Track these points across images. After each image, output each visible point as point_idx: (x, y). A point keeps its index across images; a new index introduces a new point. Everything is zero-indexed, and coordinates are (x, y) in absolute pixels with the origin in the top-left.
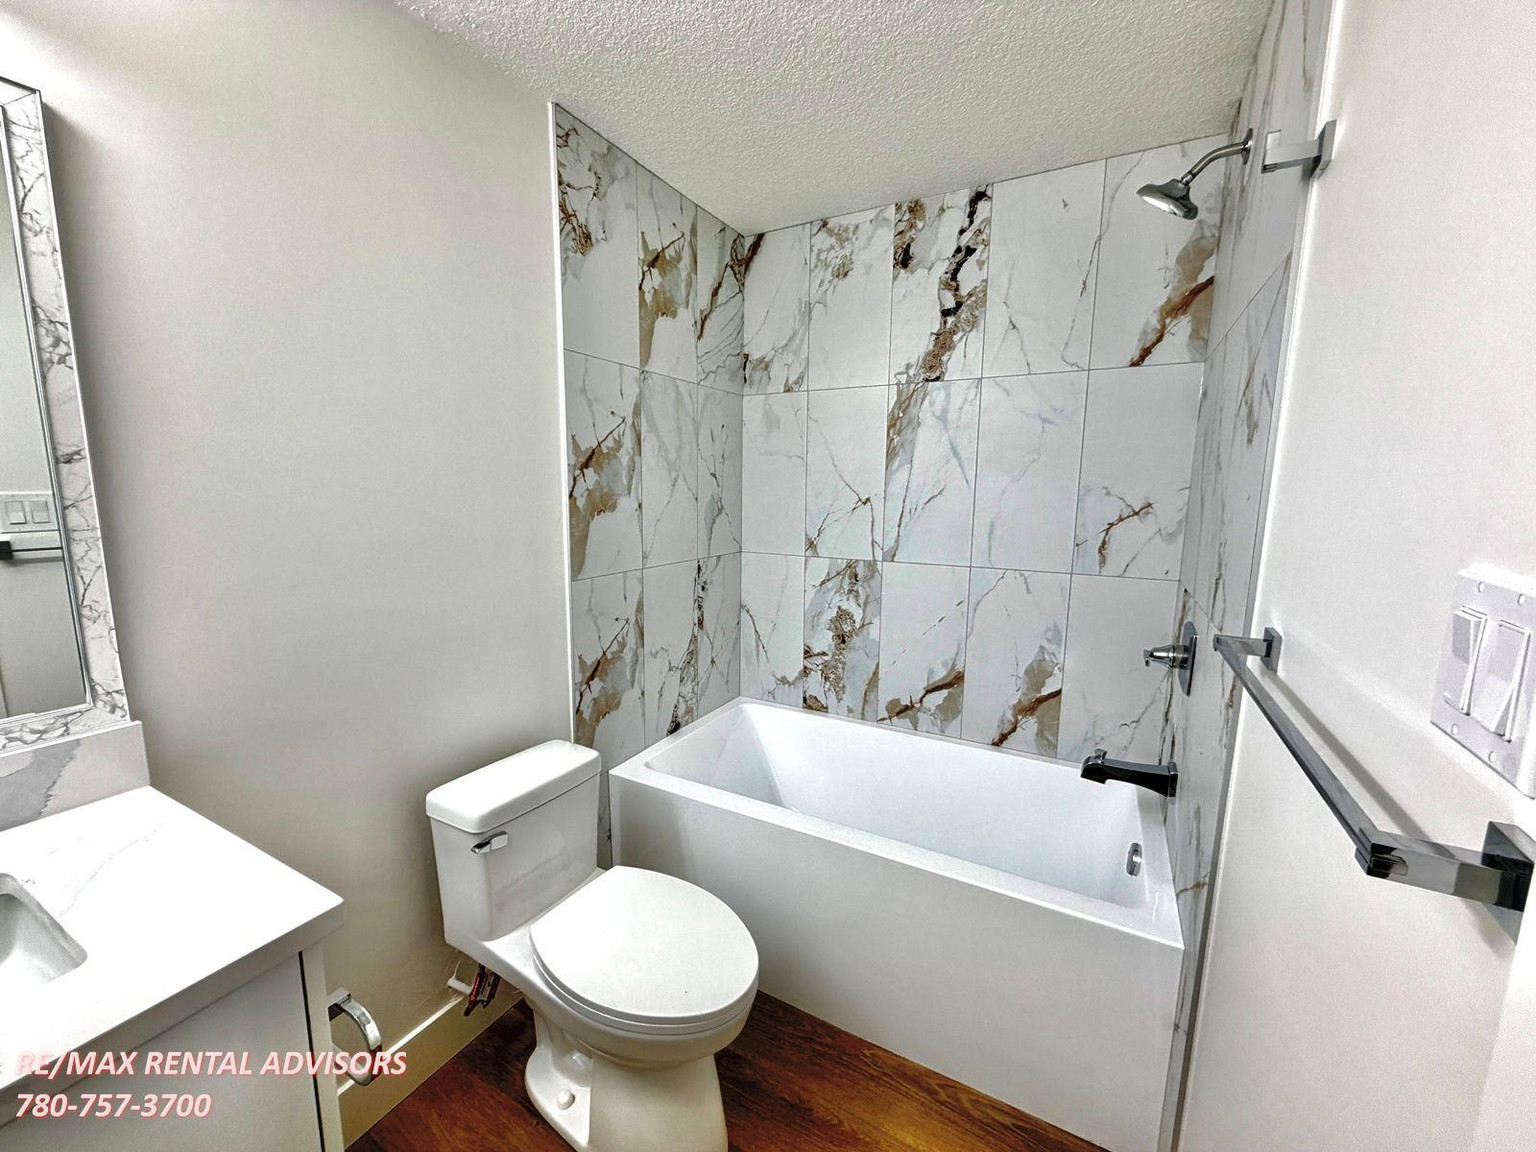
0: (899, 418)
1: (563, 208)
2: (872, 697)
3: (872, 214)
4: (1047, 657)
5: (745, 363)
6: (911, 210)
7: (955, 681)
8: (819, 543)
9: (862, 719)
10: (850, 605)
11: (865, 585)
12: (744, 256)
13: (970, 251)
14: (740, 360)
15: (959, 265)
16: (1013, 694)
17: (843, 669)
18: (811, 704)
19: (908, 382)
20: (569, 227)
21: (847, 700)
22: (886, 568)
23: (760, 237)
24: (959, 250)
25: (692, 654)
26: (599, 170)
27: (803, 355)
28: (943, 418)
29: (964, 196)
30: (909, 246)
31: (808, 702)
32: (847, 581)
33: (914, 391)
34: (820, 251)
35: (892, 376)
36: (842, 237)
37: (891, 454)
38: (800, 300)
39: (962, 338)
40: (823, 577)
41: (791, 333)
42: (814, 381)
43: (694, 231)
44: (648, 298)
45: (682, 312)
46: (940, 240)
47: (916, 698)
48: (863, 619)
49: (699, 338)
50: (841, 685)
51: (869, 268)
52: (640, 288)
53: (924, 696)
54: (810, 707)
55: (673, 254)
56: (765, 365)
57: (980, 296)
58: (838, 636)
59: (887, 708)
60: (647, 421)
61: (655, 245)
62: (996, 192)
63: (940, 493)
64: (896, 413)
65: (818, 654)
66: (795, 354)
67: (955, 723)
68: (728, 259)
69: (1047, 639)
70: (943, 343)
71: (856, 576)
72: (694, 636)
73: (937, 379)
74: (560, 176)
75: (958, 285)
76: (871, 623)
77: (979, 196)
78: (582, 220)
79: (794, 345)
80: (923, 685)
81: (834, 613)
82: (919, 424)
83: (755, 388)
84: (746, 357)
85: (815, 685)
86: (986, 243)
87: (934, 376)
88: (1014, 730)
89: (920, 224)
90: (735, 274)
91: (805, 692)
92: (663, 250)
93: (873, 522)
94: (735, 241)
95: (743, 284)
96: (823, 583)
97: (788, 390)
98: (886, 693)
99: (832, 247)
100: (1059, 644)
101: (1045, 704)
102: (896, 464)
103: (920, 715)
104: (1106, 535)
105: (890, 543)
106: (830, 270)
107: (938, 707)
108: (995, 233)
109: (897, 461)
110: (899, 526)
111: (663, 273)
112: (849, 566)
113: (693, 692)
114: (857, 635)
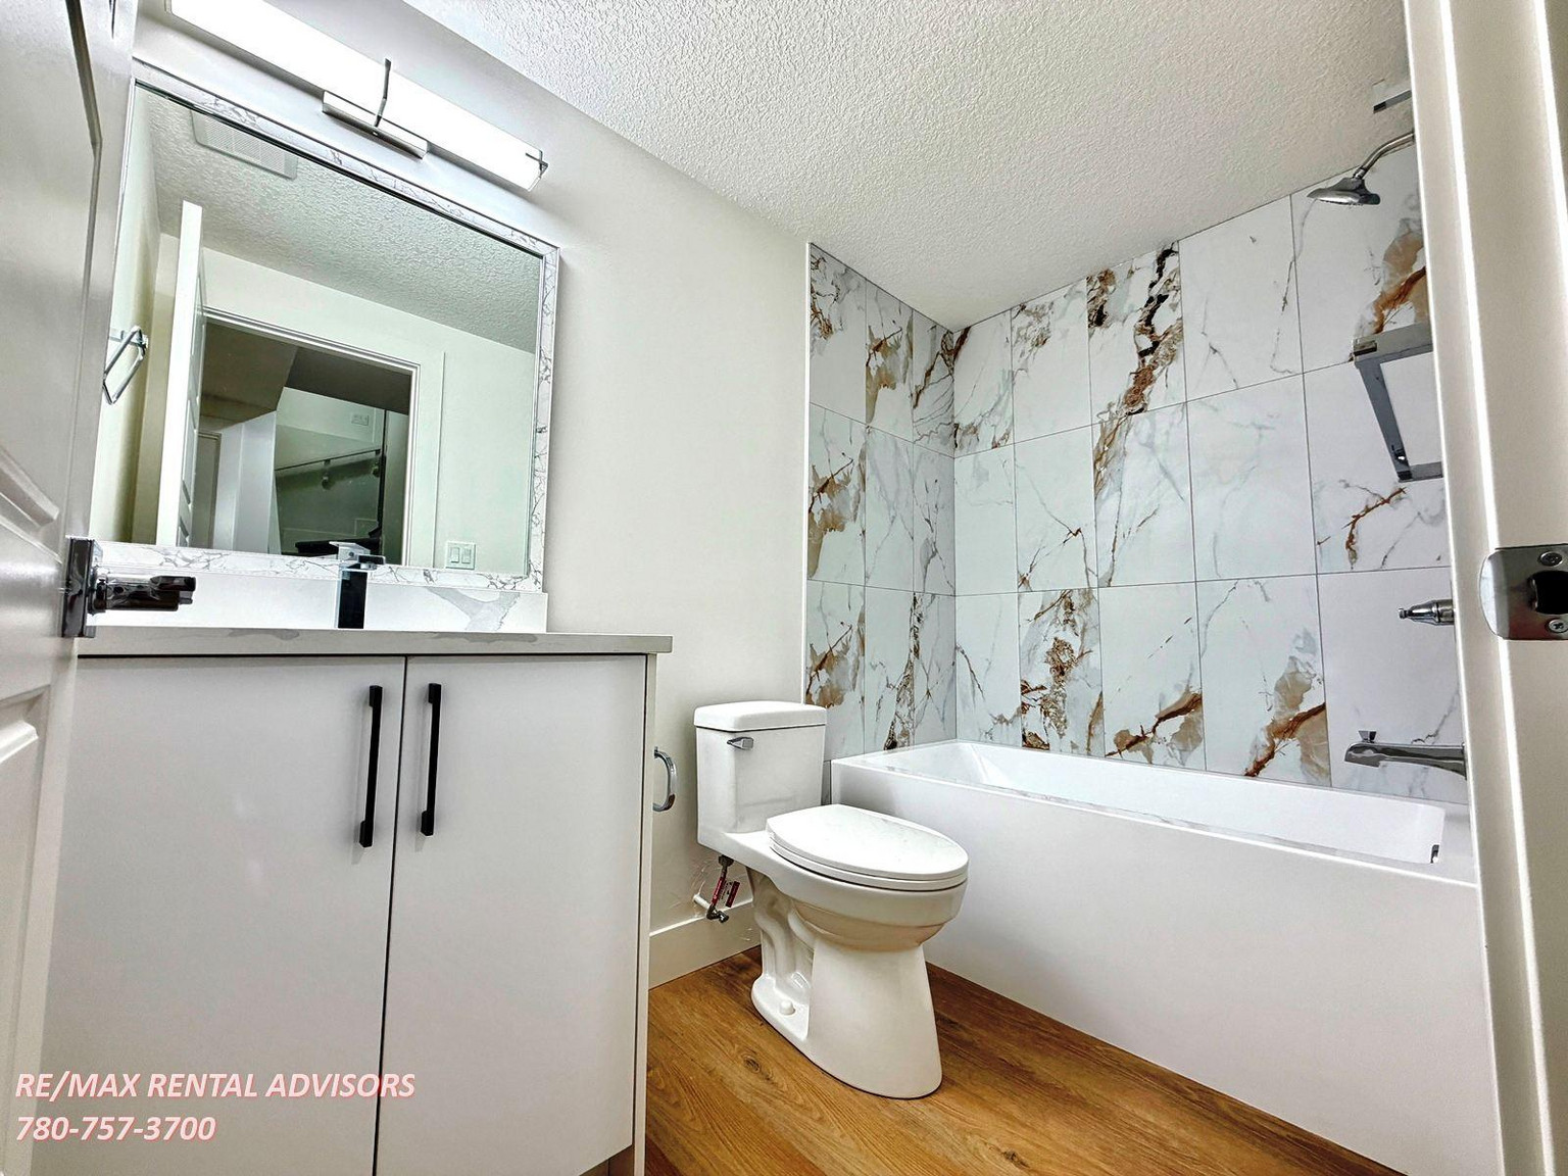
0: (1104, 452)
1: (813, 307)
2: (1097, 730)
3: (1066, 290)
4: (1301, 669)
5: (956, 432)
6: (1102, 279)
7: (1194, 703)
8: (1031, 578)
9: (1089, 755)
10: (1067, 635)
11: (1081, 613)
12: (952, 347)
13: (1162, 298)
14: (950, 429)
15: (1153, 312)
16: (1264, 713)
17: (1064, 701)
18: (1031, 742)
19: (1111, 419)
20: (816, 320)
21: (1071, 735)
22: (1103, 595)
23: (967, 330)
24: (1151, 300)
25: (909, 679)
26: (839, 284)
27: (1008, 414)
28: (1150, 445)
29: (1151, 258)
30: (1102, 307)
31: (1028, 740)
32: (1062, 611)
33: (1118, 425)
34: (1019, 330)
35: (1095, 416)
36: (1038, 315)
37: (1099, 484)
38: (1004, 371)
39: (1161, 371)
40: (1038, 610)
41: (997, 398)
42: (1019, 434)
43: (910, 328)
44: (873, 373)
45: (899, 385)
46: (1131, 298)
47: (1148, 727)
48: (1082, 648)
49: (915, 406)
50: (1062, 719)
51: (1065, 334)
52: (867, 365)
53: (1157, 725)
54: (1029, 746)
55: (893, 342)
56: (974, 429)
57: (1177, 333)
58: (1056, 668)
59: (1115, 741)
60: (872, 466)
61: (879, 335)
62: (1183, 248)
63: (1154, 513)
64: (1101, 447)
65: (1037, 689)
66: (1001, 415)
67: (1199, 751)
68: (939, 349)
69: (1297, 648)
70: (1143, 378)
71: (1071, 605)
72: (909, 661)
73: (1141, 411)
74: (812, 288)
75: (1153, 329)
76: (1090, 651)
77: (1167, 253)
78: (826, 317)
79: (1000, 408)
80: (1155, 712)
81: (1050, 645)
82: (1125, 454)
83: (965, 450)
84: (957, 426)
85: (1034, 721)
86: (1177, 289)
87: (1136, 409)
88: (1271, 756)
89: (1111, 288)
90: (945, 360)
91: (1024, 730)
92: (885, 339)
93: (1085, 551)
94: (945, 336)
95: (953, 369)
96: (1038, 616)
97: (995, 446)
98: (1112, 726)
99: (1030, 324)
100: (1314, 653)
101: (1306, 723)
102: (1106, 492)
103: (1154, 746)
104: (1353, 527)
105: (1105, 568)
106: (1030, 341)
107: (1174, 735)
108: (1184, 279)
109: (1106, 491)
110: (1113, 551)
111: (885, 356)
112: (1063, 597)
113: (909, 715)
114: (1076, 665)
